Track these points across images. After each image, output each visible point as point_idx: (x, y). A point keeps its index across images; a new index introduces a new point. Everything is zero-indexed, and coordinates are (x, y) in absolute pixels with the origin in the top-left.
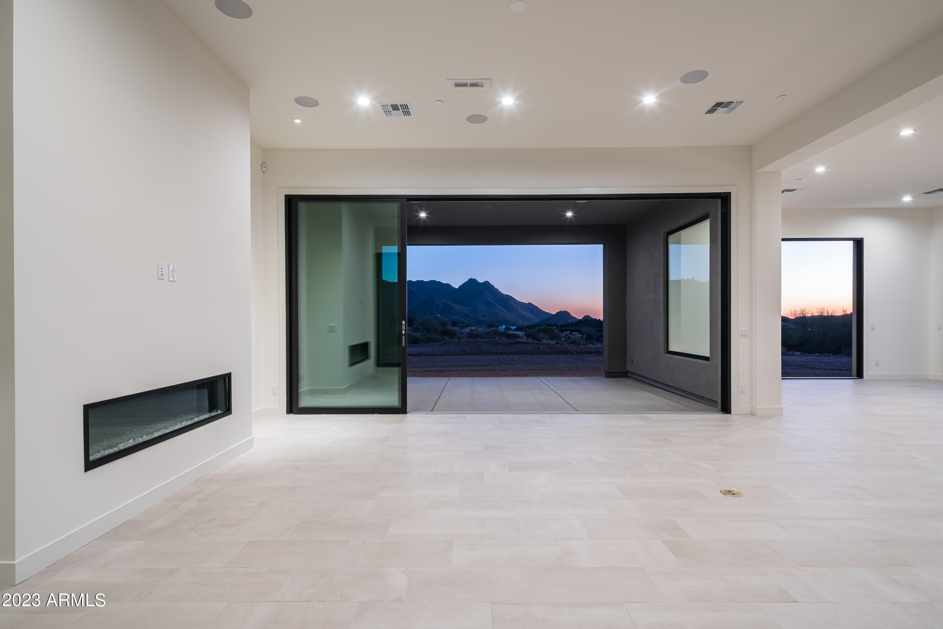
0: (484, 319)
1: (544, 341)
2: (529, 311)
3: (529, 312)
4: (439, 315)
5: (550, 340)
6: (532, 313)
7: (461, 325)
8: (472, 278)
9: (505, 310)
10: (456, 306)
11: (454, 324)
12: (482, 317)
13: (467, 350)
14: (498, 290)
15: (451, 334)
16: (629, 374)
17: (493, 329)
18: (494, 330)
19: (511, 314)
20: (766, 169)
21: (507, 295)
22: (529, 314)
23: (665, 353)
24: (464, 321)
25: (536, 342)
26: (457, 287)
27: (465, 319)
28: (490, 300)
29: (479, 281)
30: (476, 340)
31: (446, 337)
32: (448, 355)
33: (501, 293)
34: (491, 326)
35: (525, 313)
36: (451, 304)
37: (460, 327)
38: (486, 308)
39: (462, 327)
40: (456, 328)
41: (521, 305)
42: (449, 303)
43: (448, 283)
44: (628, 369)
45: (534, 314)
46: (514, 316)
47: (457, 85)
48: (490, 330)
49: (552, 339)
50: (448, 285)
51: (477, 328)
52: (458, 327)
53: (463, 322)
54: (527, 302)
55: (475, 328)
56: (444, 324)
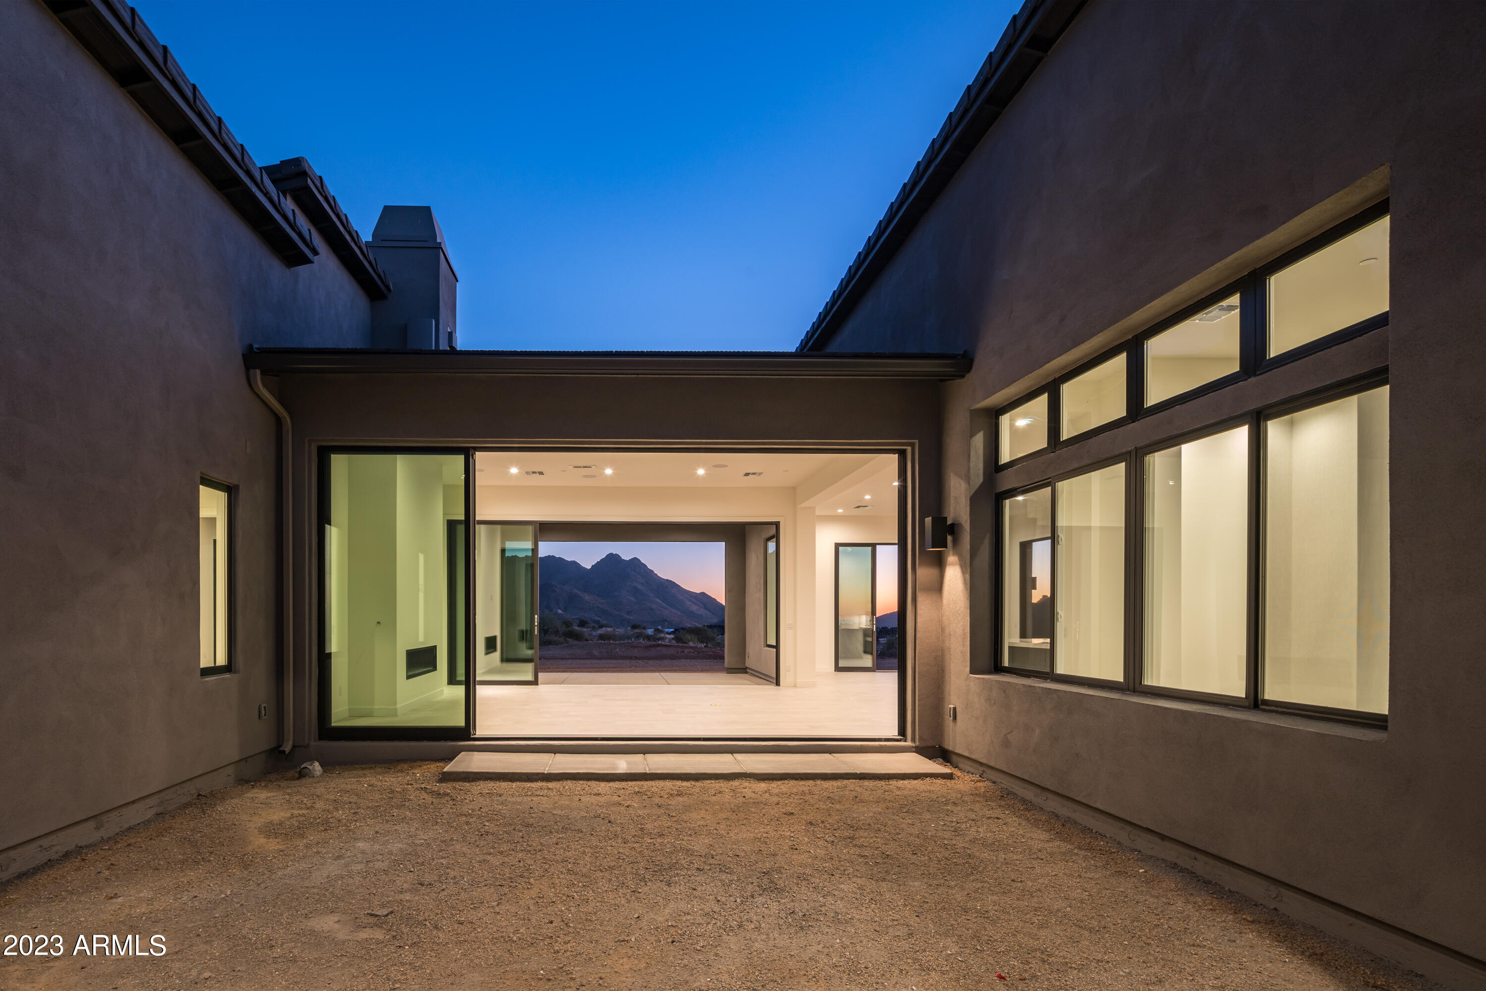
0: (631, 618)
1: (691, 644)
2: (701, 605)
3: (702, 608)
4: (560, 611)
5: (699, 643)
6: (706, 608)
7: (593, 625)
8: (612, 553)
9: (664, 604)
10: (587, 597)
11: (583, 624)
12: (628, 614)
13: (595, 654)
14: (653, 572)
15: (577, 637)
16: (748, 670)
17: (637, 631)
18: (637, 633)
19: (672, 610)
20: (806, 504)
21: (668, 581)
22: (701, 609)
23: (764, 647)
24: (599, 620)
25: (681, 645)
26: (589, 567)
27: (600, 618)
28: (640, 587)
29: (623, 558)
30: (606, 642)
31: (570, 639)
32: (572, 659)
33: (658, 576)
34: (634, 627)
35: (695, 608)
36: (579, 592)
37: (590, 628)
38: (635, 601)
39: (594, 628)
40: (585, 630)
41: (690, 596)
42: (576, 591)
43: (574, 561)
44: (747, 665)
45: (709, 610)
46: (679, 613)
47: (574, 467)
48: (632, 633)
49: (702, 642)
50: (574, 563)
51: (614, 630)
52: (587, 628)
53: (598, 622)
54: (698, 592)
55: (612, 629)
56: (567, 624)
